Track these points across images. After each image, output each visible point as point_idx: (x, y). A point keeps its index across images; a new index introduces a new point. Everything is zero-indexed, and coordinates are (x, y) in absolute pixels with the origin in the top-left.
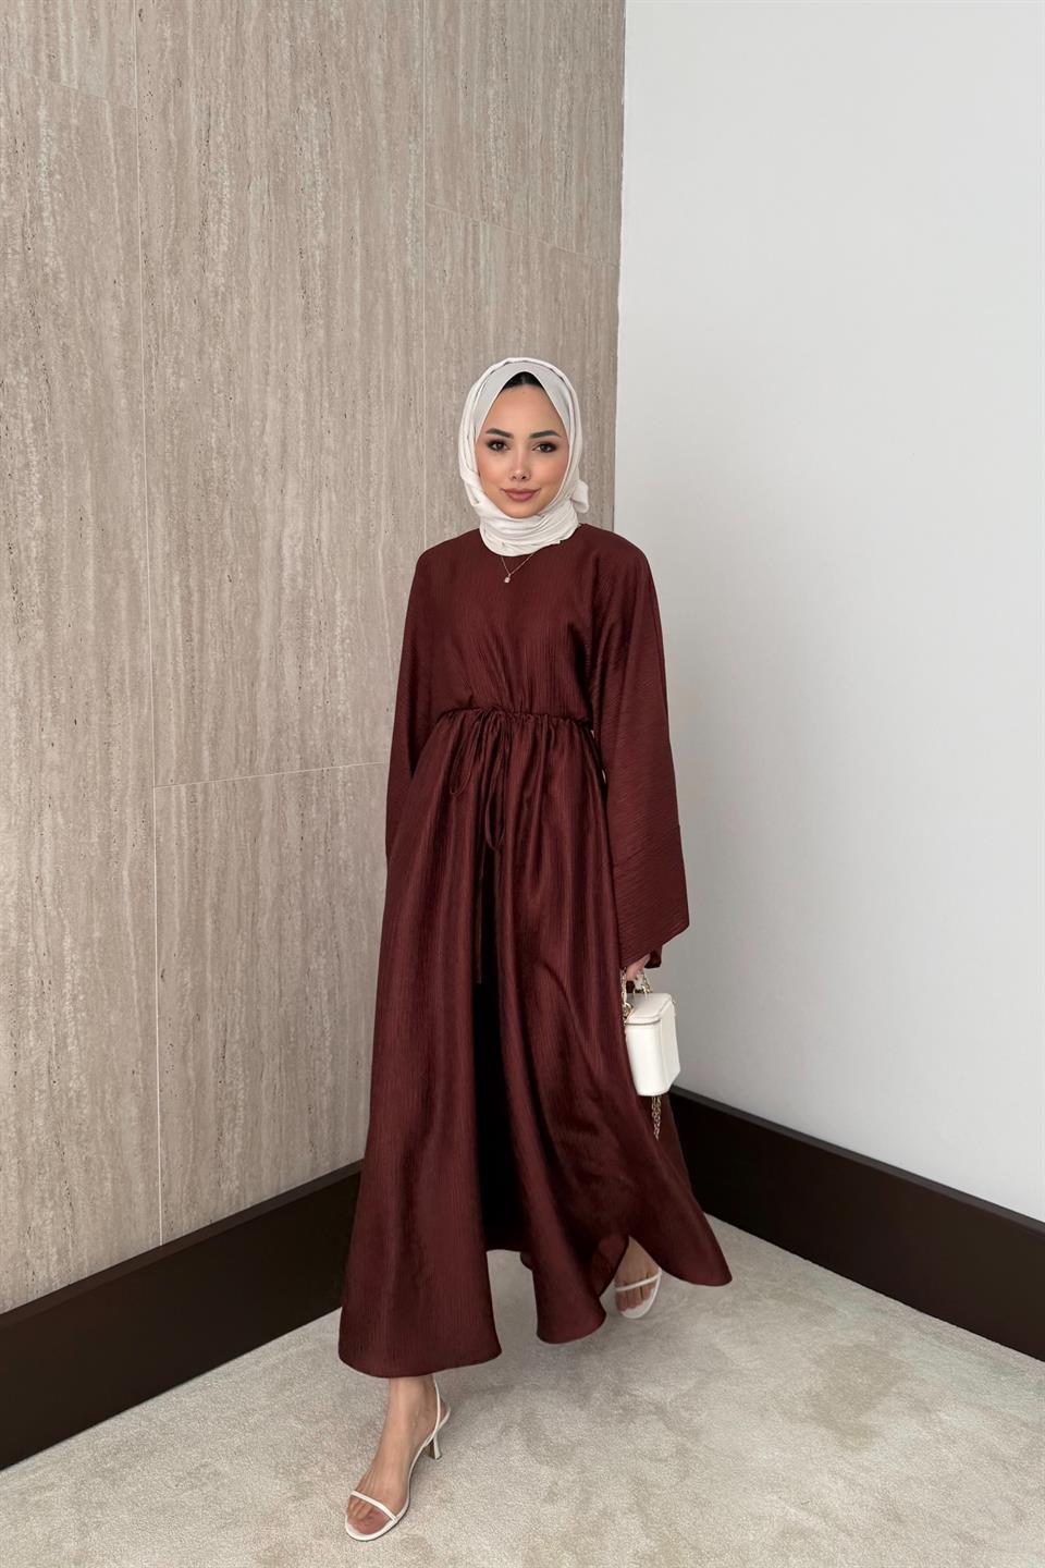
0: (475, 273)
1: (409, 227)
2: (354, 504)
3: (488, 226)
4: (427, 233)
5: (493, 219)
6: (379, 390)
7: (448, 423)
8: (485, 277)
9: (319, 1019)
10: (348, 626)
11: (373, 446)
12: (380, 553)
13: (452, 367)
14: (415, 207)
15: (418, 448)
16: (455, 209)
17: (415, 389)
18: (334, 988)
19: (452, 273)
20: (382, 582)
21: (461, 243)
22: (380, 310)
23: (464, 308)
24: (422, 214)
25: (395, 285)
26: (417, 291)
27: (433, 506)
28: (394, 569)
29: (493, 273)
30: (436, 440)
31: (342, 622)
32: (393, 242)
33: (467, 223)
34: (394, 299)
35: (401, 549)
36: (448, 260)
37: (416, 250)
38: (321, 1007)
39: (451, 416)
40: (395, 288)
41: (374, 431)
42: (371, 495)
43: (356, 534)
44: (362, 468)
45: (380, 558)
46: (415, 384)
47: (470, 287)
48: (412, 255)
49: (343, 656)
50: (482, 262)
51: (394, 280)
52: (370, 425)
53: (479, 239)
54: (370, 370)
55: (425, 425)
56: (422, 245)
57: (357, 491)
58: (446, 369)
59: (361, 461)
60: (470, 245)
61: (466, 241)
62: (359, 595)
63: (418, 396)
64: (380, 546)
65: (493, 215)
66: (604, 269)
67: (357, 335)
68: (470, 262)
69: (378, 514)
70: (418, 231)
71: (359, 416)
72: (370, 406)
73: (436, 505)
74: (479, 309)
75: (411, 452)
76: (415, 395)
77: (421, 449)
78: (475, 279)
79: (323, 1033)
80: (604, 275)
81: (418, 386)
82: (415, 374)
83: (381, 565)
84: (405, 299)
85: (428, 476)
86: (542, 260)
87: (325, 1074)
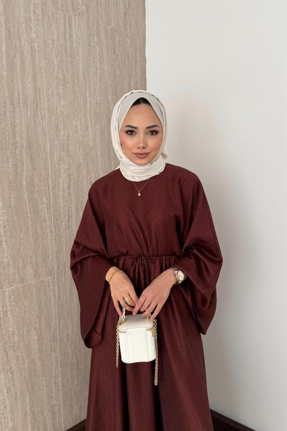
0: (70, 41)
1: (33, 18)
2: (7, 158)
3: (77, 18)
4: (43, 21)
5: (79, 15)
6: (19, 100)
7: (59, 113)
8: (76, 42)
9: (3, 401)
10: (7, 219)
11: (17, 129)
12: (24, 181)
13: (60, 87)
14: (35, 8)
15: (43, 128)
16: (58, 10)
17: (40, 98)
18: (10, 387)
19: (58, 41)
20: (26, 195)
21: (62, 26)
22: (18, 61)
23: (66, 58)
24: (39, 11)
25: (26, 48)
26: (38, 50)
27: (54, 155)
28: (33, 188)
29: (81, 41)
30: (53, 123)
31: (4, 218)
32: (24, 26)
33: (65, 16)
34: (26, 54)
35: (36, 178)
36: (56, 34)
37: (37, 30)
38: (3, 396)
39: (61, 111)
40: (26, 49)
41: (17, 121)
42: (17, 153)
43: (10, 173)
44: (11, 140)
45: (24, 183)
46: (40, 97)
47: (68, 47)
48: (35, 33)
49: (5, 235)
50: (74, 35)
51: (25, 45)
52: (14, 118)
53: (72, 24)
54: (13, 90)
55: (47, 117)
56: (40, 28)
57: (9, 151)
58: (57, 88)
59: (11, 136)
60: (67, 27)
61: (65, 25)
62: (13, 203)
63: (42, 102)
64: (24, 177)
65: (79, 12)
66: (138, 38)
67: (5, 73)
68: (68, 36)
69: (22, 162)
70: (37, 20)
71: (8, 114)
72: (14, 108)
73: (55, 155)
74: (74, 58)
75: (39, 130)
76: (40, 101)
77: (45, 129)
78: (71, 43)
79: (5, 407)
80: (138, 42)
81: (41, 97)
82: (40, 91)
83: (25, 187)
84: (32, 54)
85: (49, 141)
86: (106, 34)
87: (8, 423)
